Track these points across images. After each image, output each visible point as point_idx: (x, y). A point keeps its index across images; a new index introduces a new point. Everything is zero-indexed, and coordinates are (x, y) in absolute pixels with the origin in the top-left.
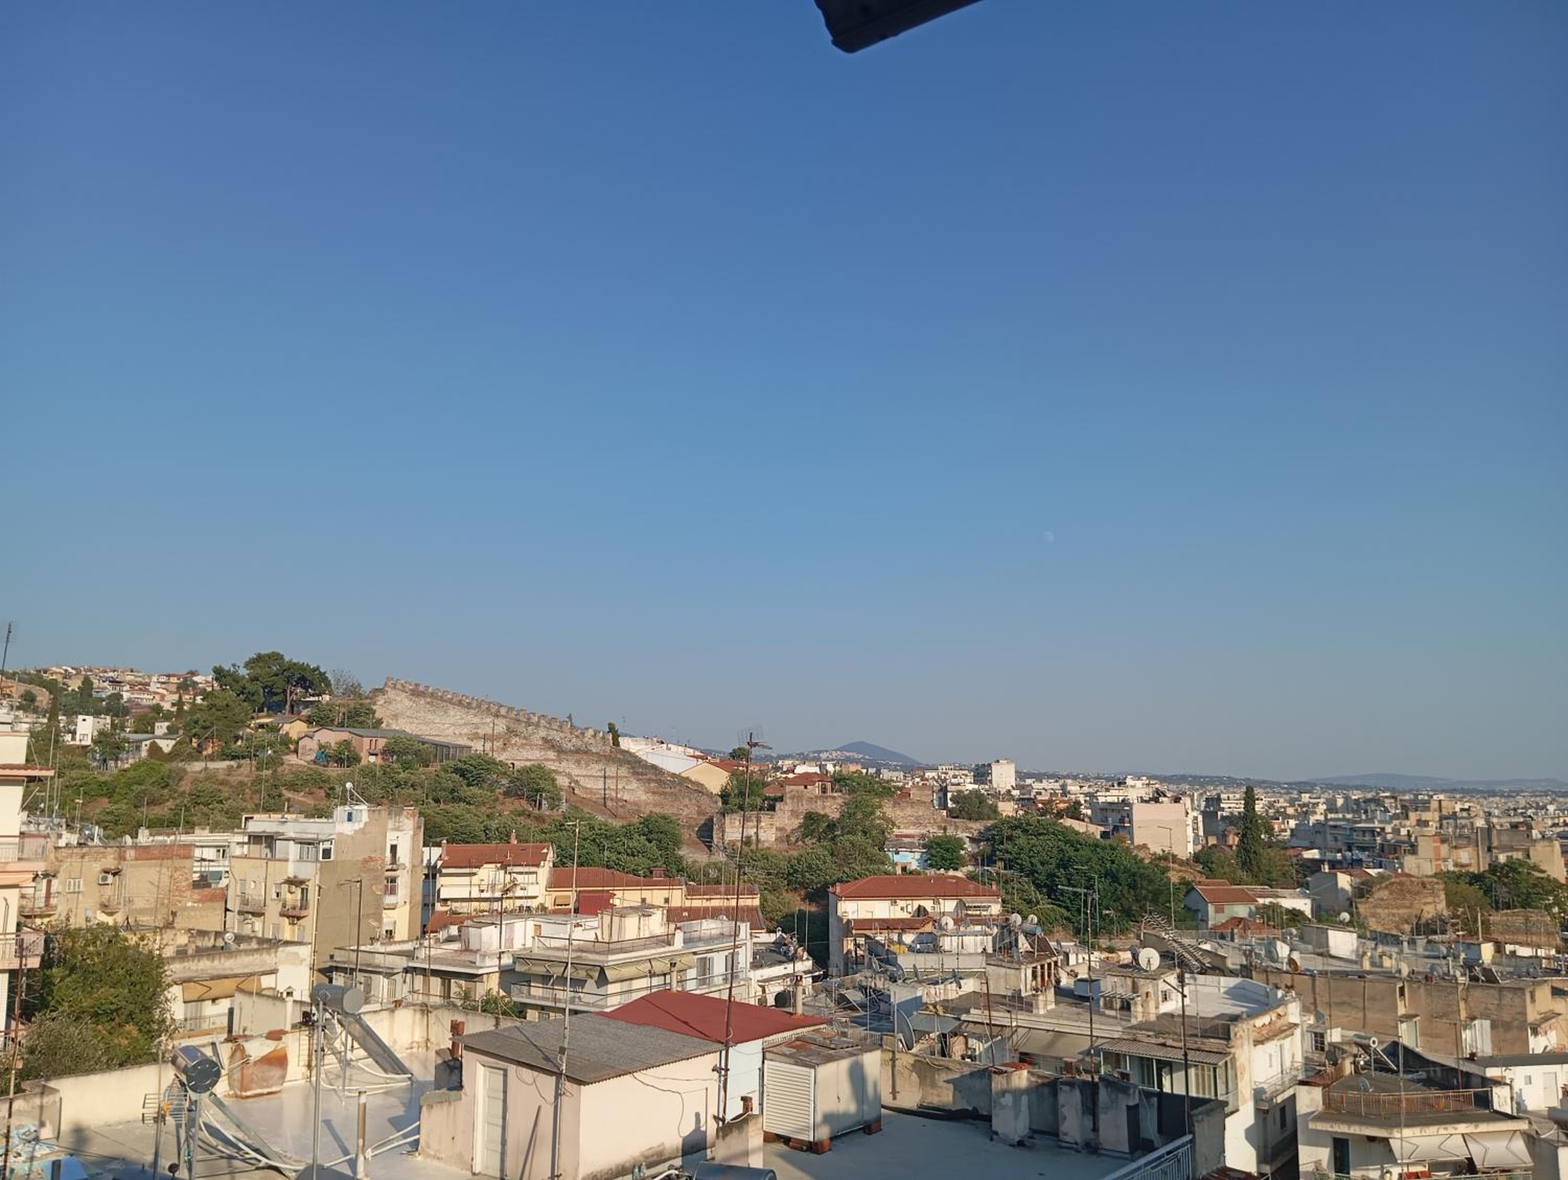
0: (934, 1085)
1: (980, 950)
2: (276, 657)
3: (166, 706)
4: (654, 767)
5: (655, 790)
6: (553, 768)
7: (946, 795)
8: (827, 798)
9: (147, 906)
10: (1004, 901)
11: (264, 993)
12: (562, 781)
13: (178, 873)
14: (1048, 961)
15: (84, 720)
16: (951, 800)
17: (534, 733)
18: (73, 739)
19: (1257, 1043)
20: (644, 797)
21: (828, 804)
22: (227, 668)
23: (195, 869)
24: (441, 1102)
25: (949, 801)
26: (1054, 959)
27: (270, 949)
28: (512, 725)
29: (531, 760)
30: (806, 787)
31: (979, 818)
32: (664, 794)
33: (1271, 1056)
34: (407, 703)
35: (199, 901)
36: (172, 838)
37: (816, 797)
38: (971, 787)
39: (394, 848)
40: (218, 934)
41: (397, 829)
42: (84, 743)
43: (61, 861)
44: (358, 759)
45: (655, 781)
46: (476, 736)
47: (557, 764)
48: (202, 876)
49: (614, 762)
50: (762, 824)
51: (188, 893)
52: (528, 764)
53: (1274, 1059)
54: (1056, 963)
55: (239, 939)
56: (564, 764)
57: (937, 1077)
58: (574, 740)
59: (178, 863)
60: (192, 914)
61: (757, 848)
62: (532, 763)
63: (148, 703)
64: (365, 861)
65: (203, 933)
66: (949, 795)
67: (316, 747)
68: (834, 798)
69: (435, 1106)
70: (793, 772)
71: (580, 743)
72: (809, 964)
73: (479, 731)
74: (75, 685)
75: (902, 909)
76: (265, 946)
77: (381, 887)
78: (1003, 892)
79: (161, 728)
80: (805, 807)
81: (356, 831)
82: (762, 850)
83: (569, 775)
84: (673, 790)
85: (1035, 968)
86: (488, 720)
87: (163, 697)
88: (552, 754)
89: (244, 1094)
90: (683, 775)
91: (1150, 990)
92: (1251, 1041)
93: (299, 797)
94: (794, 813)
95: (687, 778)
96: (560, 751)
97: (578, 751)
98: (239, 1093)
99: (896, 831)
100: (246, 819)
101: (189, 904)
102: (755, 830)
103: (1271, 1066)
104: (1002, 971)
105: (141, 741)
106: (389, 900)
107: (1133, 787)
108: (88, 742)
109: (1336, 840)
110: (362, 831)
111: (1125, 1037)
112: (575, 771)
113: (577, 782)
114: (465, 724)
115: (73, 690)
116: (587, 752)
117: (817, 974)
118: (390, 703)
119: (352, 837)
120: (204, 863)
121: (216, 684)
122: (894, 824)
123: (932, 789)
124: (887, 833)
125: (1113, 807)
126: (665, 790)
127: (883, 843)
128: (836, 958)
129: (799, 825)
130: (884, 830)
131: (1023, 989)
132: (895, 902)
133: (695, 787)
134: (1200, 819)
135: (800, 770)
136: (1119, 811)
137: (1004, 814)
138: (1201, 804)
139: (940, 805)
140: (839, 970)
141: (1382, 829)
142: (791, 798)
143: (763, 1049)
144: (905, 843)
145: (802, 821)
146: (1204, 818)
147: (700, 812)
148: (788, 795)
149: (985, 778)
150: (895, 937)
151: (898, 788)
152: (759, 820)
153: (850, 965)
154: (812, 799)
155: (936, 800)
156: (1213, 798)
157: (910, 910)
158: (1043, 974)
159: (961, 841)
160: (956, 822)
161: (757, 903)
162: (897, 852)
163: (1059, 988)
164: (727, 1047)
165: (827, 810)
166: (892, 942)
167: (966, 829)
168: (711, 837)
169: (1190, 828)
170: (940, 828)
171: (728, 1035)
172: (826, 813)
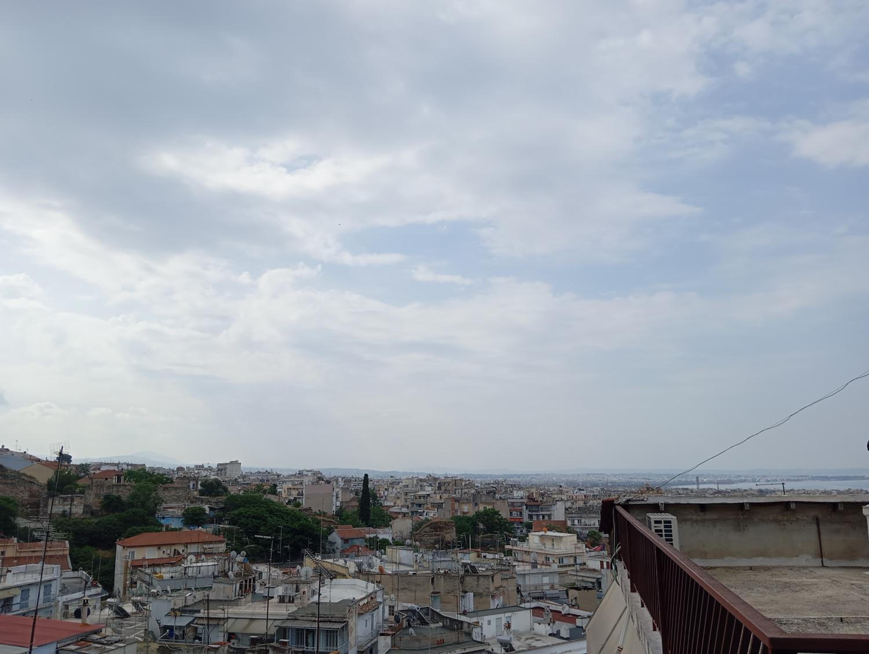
1: (210, 574)
5: (1, 481)
7: (197, 482)
8: (120, 485)
10: (227, 544)
14: (250, 577)
16: (201, 485)
19: (360, 614)
21: (121, 489)
25: (199, 486)
26: (253, 576)
30: (106, 479)
31: (218, 494)
32: (6, 483)
33: (366, 621)
37: (113, 485)
38: (213, 477)
45: (1, 475)
50: (75, 503)
53: (368, 622)
54: (254, 578)
61: (70, 519)
66: (200, 483)
68: (125, 486)
70: (99, 469)
72: (99, 590)
75: (164, 552)
78: (225, 540)
80: (105, 492)
82: (73, 519)
84: (13, 481)
85: (242, 582)
90: (21, 472)
91: (306, 590)
92: (357, 613)
94: (97, 495)
95: (24, 474)
99: (164, 505)
102: (69, 507)
103: (366, 626)
104: (222, 586)
107: (306, 475)
109: (406, 501)
111: (290, 618)
117: (104, 595)
122: (163, 501)
123: (189, 479)
124: (158, 507)
125: (295, 487)
126: (8, 481)
127: (155, 513)
128: (118, 584)
129: (100, 503)
130: (156, 505)
131: (233, 595)
132: (160, 548)
133: (29, 480)
134: (340, 492)
135: (104, 468)
136: (297, 489)
137: (232, 493)
138: (341, 484)
139: (193, 488)
140: (119, 592)
141: (428, 495)
142: (95, 486)
143: (57, 648)
144: (169, 512)
145: (103, 500)
146: (342, 492)
147: (31, 496)
148: (94, 484)
149: (223, 472)
150: (158, 570)
151: (168, 479)
152: (72, 500)
153: (127, 588)
154: (110, 486)
155: (191, 486)
156: (347, 481)
157: (169, 552)
158: (246, 585)
159: (204, 510)
160: (202, 498)
161: (67, 552)
162: (163, 518)
163: (255, 593)
164: (31, 649)
165: (120, 493)
166: (156, 573)
167: (208, 502)
168: (38, 512)
169: (335, 498)
170: (192, 502)
171: (32, 641)
172: (119, 496)
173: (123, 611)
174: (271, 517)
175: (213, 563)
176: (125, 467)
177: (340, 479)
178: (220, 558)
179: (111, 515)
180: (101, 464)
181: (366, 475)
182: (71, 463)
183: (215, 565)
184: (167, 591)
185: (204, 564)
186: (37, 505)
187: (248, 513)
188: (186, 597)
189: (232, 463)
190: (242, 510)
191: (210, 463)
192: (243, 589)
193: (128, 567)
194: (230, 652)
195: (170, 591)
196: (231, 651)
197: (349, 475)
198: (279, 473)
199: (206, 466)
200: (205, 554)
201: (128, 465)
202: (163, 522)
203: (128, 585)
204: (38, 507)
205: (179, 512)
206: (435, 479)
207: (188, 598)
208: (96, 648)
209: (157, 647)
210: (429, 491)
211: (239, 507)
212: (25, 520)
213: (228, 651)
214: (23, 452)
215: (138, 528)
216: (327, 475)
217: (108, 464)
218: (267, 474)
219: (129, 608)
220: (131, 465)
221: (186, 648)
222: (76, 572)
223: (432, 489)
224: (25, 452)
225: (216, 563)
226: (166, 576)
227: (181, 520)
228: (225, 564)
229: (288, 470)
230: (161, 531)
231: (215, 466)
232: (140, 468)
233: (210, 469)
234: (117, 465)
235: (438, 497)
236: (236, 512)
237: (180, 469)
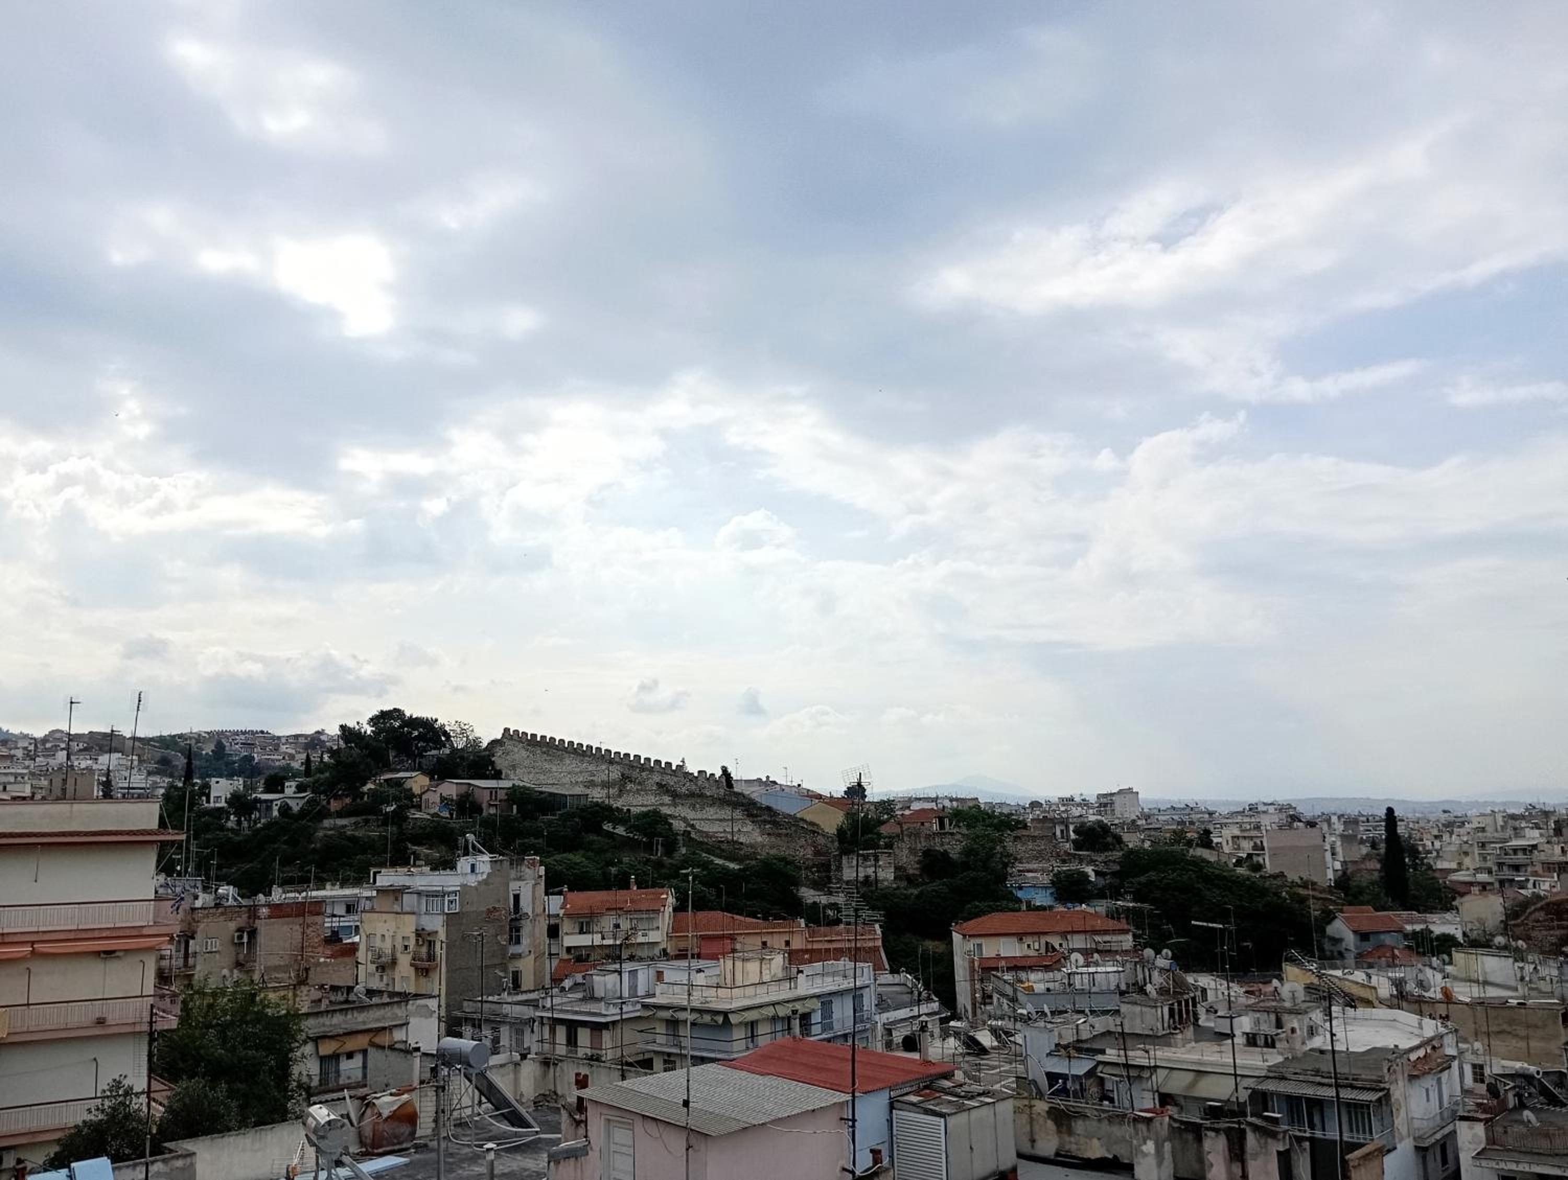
0: (1070, 1132)
1: (1112, 988)
2: (396, 713)
3: (296, 765)
4: (769, 809)
5: (771, 831)
6: (669, 812)
7: (1067, 827)
8: (945, 834)
9: (282, 963)
10: (1135, 936)
11: (397, 1046)
12: (678, 825)
13: (311, 929)
14: (1186, 997)
15: (217, 782)
16: (1074, 831)
17: (648, 779)
18: (208, 801)
19: (1412, 1078)
20: (760, 839)
21: (947, 840)
22: (351, 726)
23: (326, 925)
24: (568, 1158)
25: (1072, 833)
26: (1192, 995)
27: (401, 1002)
28: (627, 772)
29: (646, 806)
30: (923, 824)
31: (1106, 848)
32: (779, 835)
33: (1427, 1090)
34: (524, 753)
35: (332, 956)
36: (304, 894)
37: (934, 834)
38: (1092, 818)
39: (517, 898)
40: (350, 989)
41: (520, 879)
42: (218, 805)
43: (198, 922)
44: (479, 810)
45: (769, 822)
46: (591, 784)
47: (672, 808)
48: (333, 932)
49: (728, 805)
50: (881, 863)
51: (320, 949)
52: (644, 809)
53: (1431, 1093)
54: (1194, 999)
55: (370, 993)
56: (680, 808)
57: (1073, 1124)
58: (688, 784)
59: (310, 919)
60: (325, 969)
61: (877, 888)
62: (649, 808)
63: (277, 764)
64: (489, 912)
65: (334, 988)
66: (1071, 828)
67: (438, 800)
68: (952, 834)
69: (562, 1161)
70: (909, 808)
71: (694, 787)
72: (935, 1006)
73: (595, 778)
74: (208, 749)
75: (1029, 946)
76: (396, 999)
77: (507, 936)
78: (1132, 928)
79: (290, 788)
80: (922, 845)
81: (479, 882)
82: (881, 890)
83: (685, 819)
84: (789, 831)
85: (1173, 1004)
86: (604, 767)
87: (292, 757)
88: (667, 799)
89: (376, 1151)
90: (798, 816)
91: (1296, 1025)
92: (1406, 1075)
93: (424, 850)
94: (912, 851)
95: (802, 820)
96: (675, 795)
97: (692, 795)
98: (370, 1150)
99: (1020, 867)
100: (375, 874)
101: (322, 960)
102: (873, 869)
103: (1428, 1100)
104: (1137, 1009)
105: (272, 801)
106: (513, 949)
107: (1264, 812)
108: (223, 804)
109: (1485, 859)
110: (486, 882)
111: (1271, 1075)
112: (690, 815)
113: (693, 826)
114: (581, 772)
115: (207, 754)
116: (701, 796)
117: (944, 1015)
118: (508, 754)
119: (476, 888)
120: (334, 919)
121: (341, 742)
122: (1016, 859)
123: (1053, 821)
124: (1009, 869)
125: (1246, 834)
126: (780, 831)
127: (1006, 879)
128: (963, 999)
129: (919, 862)
130: (1006, 865)
131: (1160, 1026)
132: (1021, 939)
133: (810, 828)
134: (1339, 843)
135: (916, 806)
136: (1251, 838)
137: (1131, 846)
138: (1339, 827)
139: (1062, 838)
140: (966, 1011)
141: (1534, 847)
142: (907, 835)
143: (890, 1098)
144: (1028, 878)
145: (921, 858)
146: (1343, 842)
147: (817, 853)
148: (905, 833)
149: (1108, 808)
150: (1023, 975)
151: (1018, 822)
152: (877, 860)
153: (977, 1005)
154: (930, 835)
155: (1058, 833)
156: (1351, 822)
157: (1037, 947)
158: (1180, 1011)
159: (1086, 876)
160: (1080, 855)
161: (879, 943)
162: (1020, 888)
163: (1199, 1026)
164: (854, 1096)
165: (946, 847)
166: (1022, 982)
167: (1091, 862)
168: (829, 878)
169: (1328, 855)
170: (1064, 861)
171: (854, 1084)
172: (945, 851)
173: (977, 1043)
174: (1209, 889)
175: (1115, 969)
176: (947, 803)
177: (1334, 819)
178: (1127, 961)
179: (938, 882)
180: (910, 800)
181: (1390, 811)
182: (867, 800)
183: (1118, 972)
184: (1043, 1014)
185: (1099, 969)
186: (826, 867)
187: (1165, 881)
188: (1077, 1026)
189: (1121, 792)
190: (1153, 875)
191: (1085, 793)
192: (1177, 1017)
193: (974, 970)
194: (1173, 1128)
195: (1049, 1014)
196: (1176, 1125)
197: (1352, 811)
198: (1211, 809)
199: (1078, 799)
200: (1098, 951)
201: (951, 800)
202: (1020, 894)
203: (979, 1000)
204: (828, 869)
205: (1045, 879)
206: (1546, 814)
207: (1081, 1027)
208: (950, 1102)
209: (1047, 1109)
210: (1533, 839)
211: (1147, 871)
212: (812, 892)
213: (1170, 1125)
214: (796, 785)
215: (982, 905)
216: (1308, 812)
217: (920, 799)
218: (1187, 811)
219: (986, 1039)
220: (957, 800)
221: (1096, 1113)
222: (896, 975)
223: (1541, 835)
224: (799, 785)
225: (1121, 969)
226: (1040, 988)
227: (1049, 891)
228: (1136, 970)
229: (1227, 803)
230: (1019, 910)
231: (1093, 799)
232: (971, 804)
233: (1085, 803)
234: (935, 800)
235: (1557, 849)
236: (1143, 879)
237: (1035, 804)
